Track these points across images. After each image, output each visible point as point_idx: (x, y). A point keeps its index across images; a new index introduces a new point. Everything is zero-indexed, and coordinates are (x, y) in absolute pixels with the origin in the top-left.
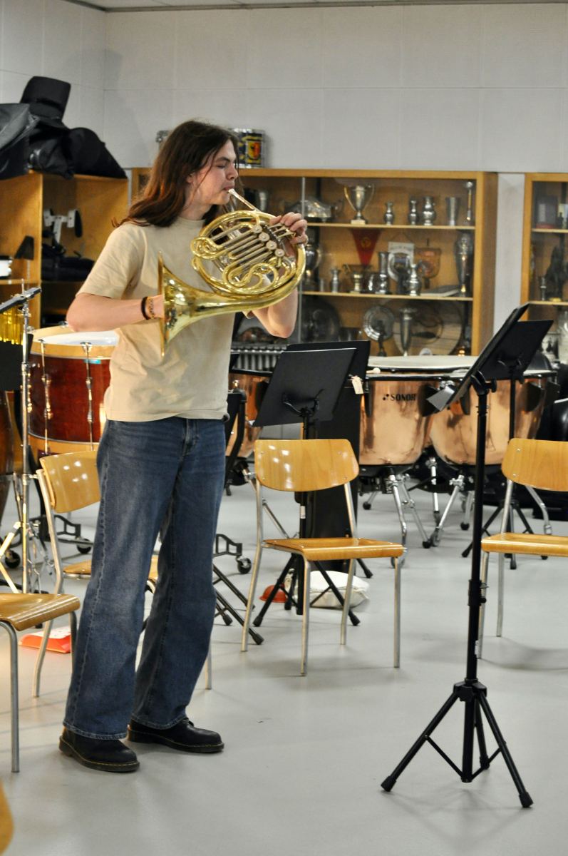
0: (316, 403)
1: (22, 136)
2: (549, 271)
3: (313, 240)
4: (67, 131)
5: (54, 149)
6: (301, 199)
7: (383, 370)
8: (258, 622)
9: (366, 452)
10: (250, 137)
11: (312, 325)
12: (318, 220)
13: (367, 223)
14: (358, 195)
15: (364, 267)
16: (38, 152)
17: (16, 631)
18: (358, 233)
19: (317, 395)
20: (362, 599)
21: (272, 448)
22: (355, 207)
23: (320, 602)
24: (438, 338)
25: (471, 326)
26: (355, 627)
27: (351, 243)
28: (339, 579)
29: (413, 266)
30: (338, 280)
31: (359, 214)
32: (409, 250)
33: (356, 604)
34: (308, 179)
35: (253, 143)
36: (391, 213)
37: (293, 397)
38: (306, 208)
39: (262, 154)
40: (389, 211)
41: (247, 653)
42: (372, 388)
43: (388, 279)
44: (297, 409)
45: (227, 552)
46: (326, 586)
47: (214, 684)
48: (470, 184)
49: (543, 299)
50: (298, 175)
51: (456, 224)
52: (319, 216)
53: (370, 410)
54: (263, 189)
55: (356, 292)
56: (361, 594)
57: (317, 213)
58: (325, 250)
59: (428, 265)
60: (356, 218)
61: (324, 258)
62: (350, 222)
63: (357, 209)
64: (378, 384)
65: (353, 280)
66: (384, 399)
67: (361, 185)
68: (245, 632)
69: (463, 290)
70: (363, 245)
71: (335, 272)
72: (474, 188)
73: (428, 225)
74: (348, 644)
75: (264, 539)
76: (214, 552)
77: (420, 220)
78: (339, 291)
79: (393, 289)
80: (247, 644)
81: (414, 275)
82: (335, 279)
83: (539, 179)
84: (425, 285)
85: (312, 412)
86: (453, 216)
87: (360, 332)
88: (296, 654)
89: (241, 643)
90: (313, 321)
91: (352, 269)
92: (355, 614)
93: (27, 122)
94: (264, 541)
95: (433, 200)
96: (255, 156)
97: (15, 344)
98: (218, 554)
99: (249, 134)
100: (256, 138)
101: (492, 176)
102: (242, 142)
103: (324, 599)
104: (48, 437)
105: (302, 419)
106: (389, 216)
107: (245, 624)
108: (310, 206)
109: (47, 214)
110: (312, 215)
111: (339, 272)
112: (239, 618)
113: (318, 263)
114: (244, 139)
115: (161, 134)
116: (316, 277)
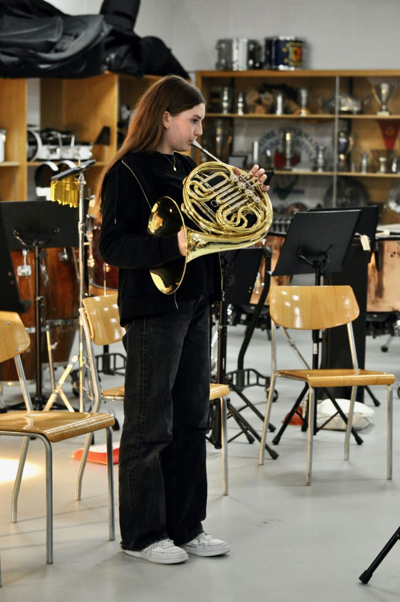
0: (327, 256)
1: (98, 41)
3: (345, 129)
4: (137, 38)
5: (126, 54)
6: (335, 95)
7: (391, 234)
8: (276, 441)
9: (377, 301)
10: (292, 44)
11: (344, 200)
12: (350, 112)
13: (391, 114)
14: (384, 91)
15: (389, 152)
16: (113, 56)
17: (51, 443)
18: (383, 123)
19: (328, 250)
20: (367, 424)
21: (284, 293)
22: (381, 101)
26: (360, 446)
27: (378, 132)
28: (344, 404)
30: (367, 163)
31: (384, 107)
33: (363, 427)
34: (343, 79)
35: (295, 48)
37: (308, 252)
38: (340, 103)
39: (303, 58)
41: (263, 466)
42: (382, 247)
44: (310, 262)
45: (257, 384)
46: (336, 411)
47: (230, 492)
50: (334, 75)
52: (351, 109)
53: (380, 266)
54: (305, 88)
55: (382, 172)
56: (366, 418)
57: (349, 106)
58: (356, 138)
60: (381, 110)
61: (355, 145)
62: (375, 114)
63: (383, 103)
64: (387, 244)
65: (379, 161)
66: (392, 256)
67: (386, 82)
68: (261, 448)
70: (387, 133)
71: (364, 155)
74: (351, 459)
75: (278, 369)
76: (246, 383)
78: (367, 171)
80: (263, 459)
82: (364, 162)
85: (323, 264)
87: (385, 207)
88: (302, 467)
89: (259, 458)
90: (346, 197)
91: (377, 153)
92: (360, 435)
93: (102, 30)
94: (278, 371)
96: (297, 60)
97: (73, 207)
98: (249, 385)
99: (291, 41)
100: (298, 44)
102: (286, 48)
103: (334, 421)
104: (107, 286)
105: (314, 269)
107: (262, 440)
108: (343, 101)
109: (124, 109)
110: (344, 109)
111: (367, 156)
112: (259, 439)
113: (350, 148)
114: (288, 45)
115: (220, 42)
116: (348, 160)
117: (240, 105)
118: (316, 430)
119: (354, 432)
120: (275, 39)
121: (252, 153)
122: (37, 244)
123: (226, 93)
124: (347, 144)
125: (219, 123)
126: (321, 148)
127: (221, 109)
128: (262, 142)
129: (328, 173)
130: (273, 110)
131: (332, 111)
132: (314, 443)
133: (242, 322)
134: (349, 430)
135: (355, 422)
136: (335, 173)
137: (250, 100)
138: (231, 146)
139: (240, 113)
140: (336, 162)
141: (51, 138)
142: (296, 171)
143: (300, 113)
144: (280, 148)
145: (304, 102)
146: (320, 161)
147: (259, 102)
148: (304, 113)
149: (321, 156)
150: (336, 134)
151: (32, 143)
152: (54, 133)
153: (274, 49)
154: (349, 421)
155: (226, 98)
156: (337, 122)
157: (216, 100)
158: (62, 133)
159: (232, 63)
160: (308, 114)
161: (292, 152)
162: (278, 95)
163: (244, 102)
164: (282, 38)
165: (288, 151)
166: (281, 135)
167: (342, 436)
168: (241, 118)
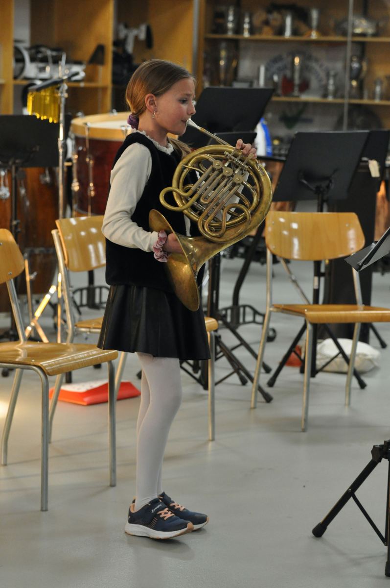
0: (331, 181)
3: (358, 53)
6: (348, 15)
8: (271, 383)
12: (363, 35)
19: (332, 174)
20: (372, 367)
21: (282, 220)
23: (332, 367)
26: (363, 391)
30: (381, 91)
33: (366, 371)
37: (310, 177)
38: (353, 24)
41: (256, 409)
45: (254, 322)
46: (337, 351)
47: (217, 437)
52: (365, 31)
54: (316, 7)
56: (370, 361)
57: (363, 28)
58: (370, 63)
61: (368, 70)
68: (254, 390)
71: (378, 82)
74: (352, 405)
75: (273, 304)
76: (241, 320)
78: (382, 98)
80: (256, 402)
82: (378, 90)
85: (326, 190)
89: (250, 401)
92: (363, 378)
97: (53, 122)
98: (245, 323)
104: (91, 212)
105: (317, 197)
107: (255, 381)
108: (357, 22)
109: (122, 27)
110: (358, 31)
111: (381, 83)
112: (252, 379)
113: (363, 74)
116: (361, 87)
117: (246, 26)
118: (314, 372)
119: (357, 374)
121: (258, 78)
122: (14, 163)
123: (231, 12)
124: (360, 70)
125: (223, 45)
126: (332, 73)
127: (224, 30)
128: (268, 67)
129: (339, 101)
130: (281, 31)
131: (344, 33)
132: (311, 386)
133: (239, 255)
134: (351, 372)
135: (357, 364)
136: (346, 101)
137: (257, 21)
138: (236, 70)
139: (246, 35)
140: (347, 88)
141: (40, 56)
142: (305, 97)
143: (310, 35)
144: (288, 73)
145: (314, 23)
146: (331, 88)
147: (267, 23)
148: (314, 35)
149: (331, 82)
150: (348, 58)
151: (20, 60)
152: (43, 49)
154: (351, 362)
155: (231, 18)
156: (349, 47)
157: (220, 21)
158: (53, 50)
160: (318, 36)
161: (301, 77)
162: (287, 16)
163: (250, 23)
165: (297, 76)
166: (290, 59)
167: (343, 379)
168: (247, 40)
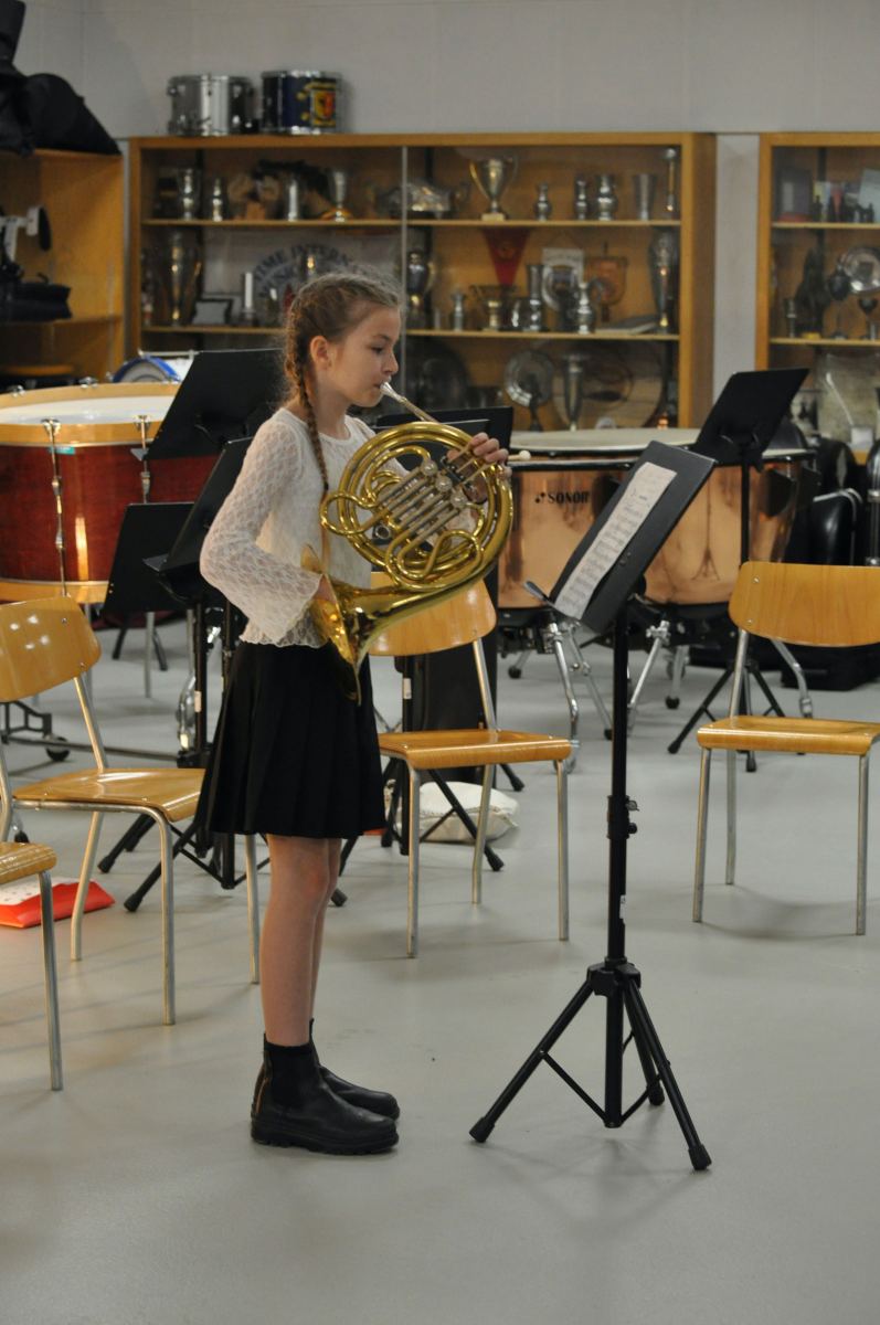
2: (800, 289)
3: (420, 247)
4: (20, 80)
5: (1, 109)
6: (401, 181)
7: (534, 454)
9: (510, 588)
10: (317, 84)
11: (422, 383)
12: (428, 215)
13: (507, 217)
14: (493, 175)
15: (505, 290)
18: (492, 234)
20: (507, 827)
22: (489, 193)
23: (440, 833)
24: (625, 400)
25: (676, 380)
26: (496, 873)
27: (483, 251)
28: (468, 795)
29: (583, 286)
30: (463, 311)
31: (495, 205)
32: (576, 260)
33: (498, 835)
34: (411, 149)
35: (322, 93)
36: (546, 202)
38: (410, 197)
39: (337, 110)
40: (542, 198)
43: (542, 307)
46: (448, 807)
48: (671, 153)
49: (792, 335)
50: (397, 143)
51: (650, 217)
52: (431, 208)
54: (340, 168)
55: (492, 329)
57: (428, 203)
58: (441, 263)
59: (605, 283)
60: (489, 211)
61: (440, 277)
62: (480, 218)
63: (491, 197)
64: (528, 478)
65: (487, 310)
66: (538, 501)
67: (497, 157)
69: (664, 323)
70: (502, 254)
71: (459, 297)
72: (678, 159)
73: (605, 220)
74: (484, 902)
77: (593, 211)
78: (465, 327)
79: (551, 322)
81: (584, 301)
82: (458, 309)
83: (782, 142)
84: (602, 316)
86: (644, 204)
87: (500, 394)
88: (398, 921)
90: (425, 377)
91: (485, 292)
92: (496, 851)
95: (612, 180)
96: (325, 115)
99: (314, 79)
100: (327, 85)
101: (706, 141)
102: (304, 92)
103: (446, 828)
106: (542, 206)
108: (416, 193)
110: (418, 208)
111: (464, 298)
113: (430, 284)
114: (307, 87)
115: (176, 82)
116: (427, 307)
117: (217, 202)
119: (487, 847)
120: (283, 76)
121: (242, 294)
123: (188, 179)
124: (425, 275)
127: (177, 210)
128: (259, 273)
130: (281, 211)
131: (395, 214)
137: (235, 195)
138: (200, 280)
143: (335, 216)
144: (295, 284)
145: (340, 196)
147: (253, 196)
148: (340, 218)
150: (404, 257)
153: (280, 94)
155: (188, 189)
156: (404, 234)
157: (170, 194)
159: (200, 122)
160: (349, 218)
162: (290, 183)
163: (223, 196)
164: (295, 74)
166: (298, 259)
167: (466, 854)
168: (218, 227)
